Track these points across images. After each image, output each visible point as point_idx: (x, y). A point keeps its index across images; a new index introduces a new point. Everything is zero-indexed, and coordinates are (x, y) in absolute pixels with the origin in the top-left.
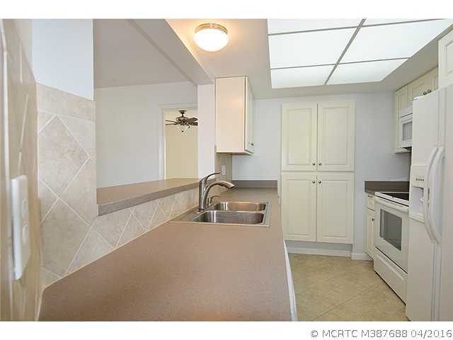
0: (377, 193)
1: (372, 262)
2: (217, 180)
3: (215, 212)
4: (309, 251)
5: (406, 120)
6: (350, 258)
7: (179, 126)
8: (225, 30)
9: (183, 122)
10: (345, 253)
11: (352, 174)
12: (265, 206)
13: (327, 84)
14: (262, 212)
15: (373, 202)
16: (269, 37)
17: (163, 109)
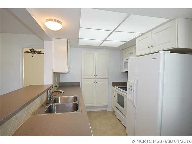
0: (116, 87)
1: (114, 111)
2: (54, 85)
3: (55, 104)
4: (92, 110)
5: (126, 61)
6: (107, 110)
7: (30, 54)
8: (61, 23)
9: (33, 51)
10: (105, 109)
11: (108, 79)
12: (77, 98)
13: (100, 45)
14: (76, 102)
15: (114, 90)
16: (80, 28)
17: (22, 47)
